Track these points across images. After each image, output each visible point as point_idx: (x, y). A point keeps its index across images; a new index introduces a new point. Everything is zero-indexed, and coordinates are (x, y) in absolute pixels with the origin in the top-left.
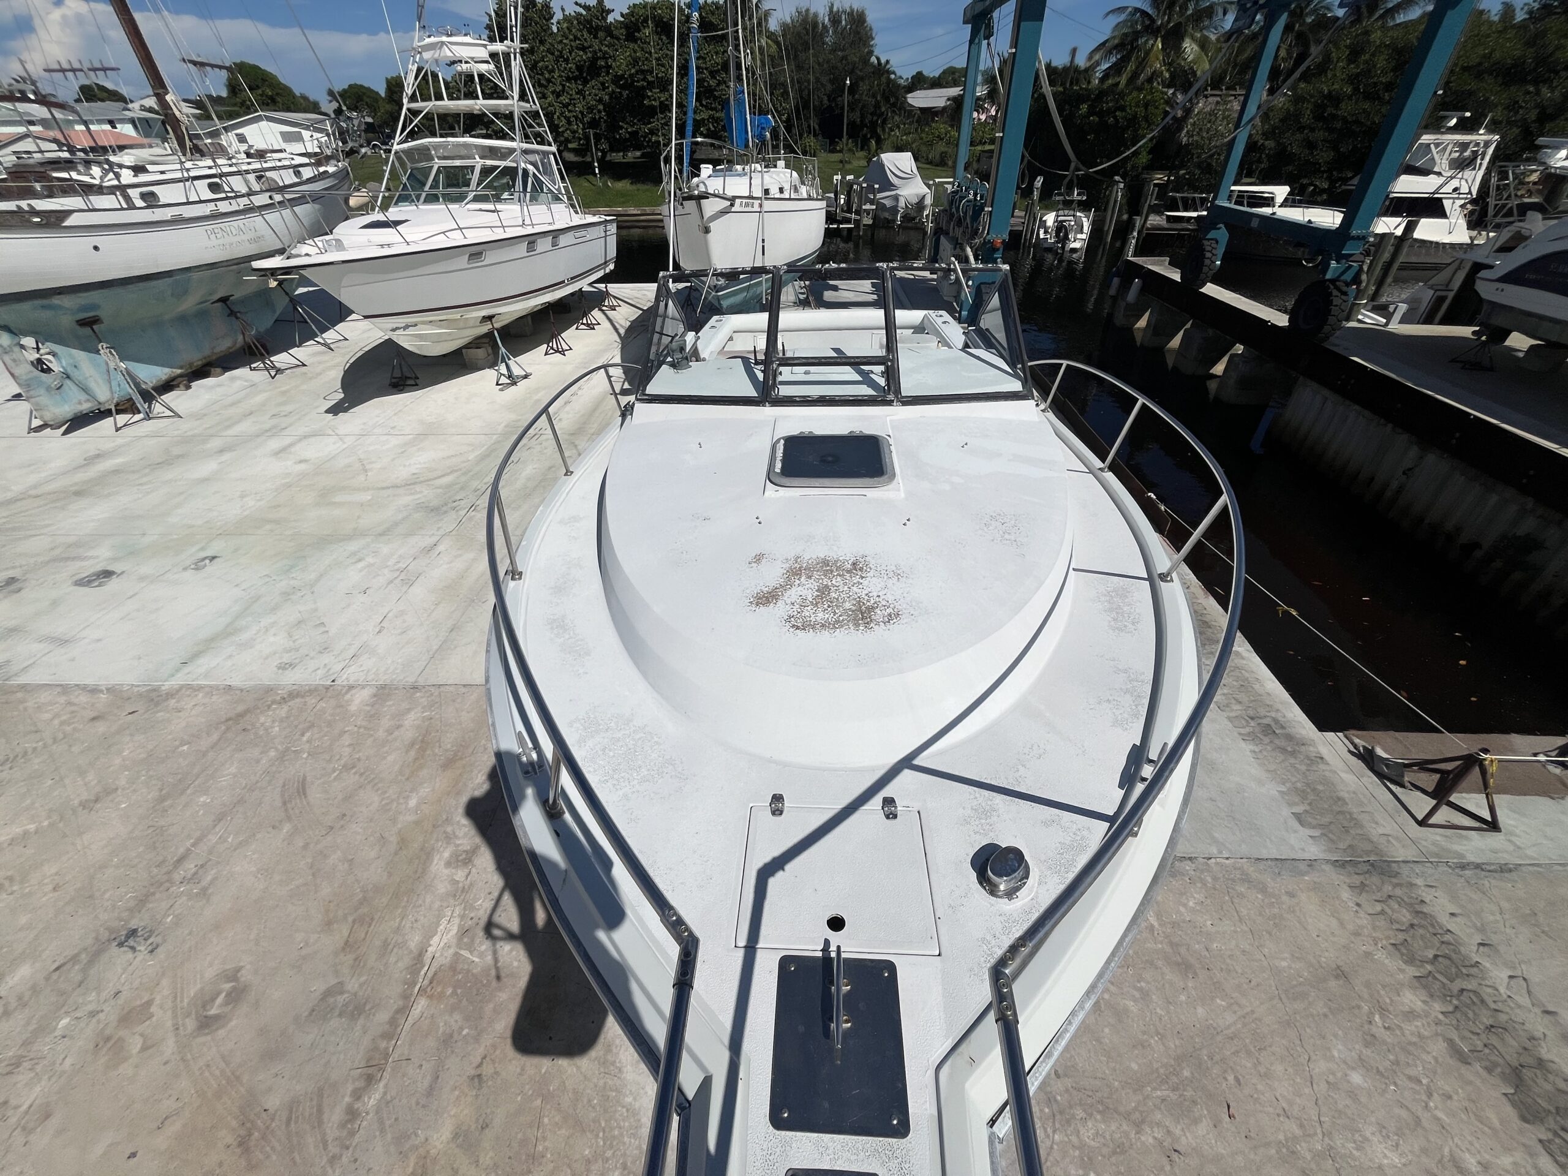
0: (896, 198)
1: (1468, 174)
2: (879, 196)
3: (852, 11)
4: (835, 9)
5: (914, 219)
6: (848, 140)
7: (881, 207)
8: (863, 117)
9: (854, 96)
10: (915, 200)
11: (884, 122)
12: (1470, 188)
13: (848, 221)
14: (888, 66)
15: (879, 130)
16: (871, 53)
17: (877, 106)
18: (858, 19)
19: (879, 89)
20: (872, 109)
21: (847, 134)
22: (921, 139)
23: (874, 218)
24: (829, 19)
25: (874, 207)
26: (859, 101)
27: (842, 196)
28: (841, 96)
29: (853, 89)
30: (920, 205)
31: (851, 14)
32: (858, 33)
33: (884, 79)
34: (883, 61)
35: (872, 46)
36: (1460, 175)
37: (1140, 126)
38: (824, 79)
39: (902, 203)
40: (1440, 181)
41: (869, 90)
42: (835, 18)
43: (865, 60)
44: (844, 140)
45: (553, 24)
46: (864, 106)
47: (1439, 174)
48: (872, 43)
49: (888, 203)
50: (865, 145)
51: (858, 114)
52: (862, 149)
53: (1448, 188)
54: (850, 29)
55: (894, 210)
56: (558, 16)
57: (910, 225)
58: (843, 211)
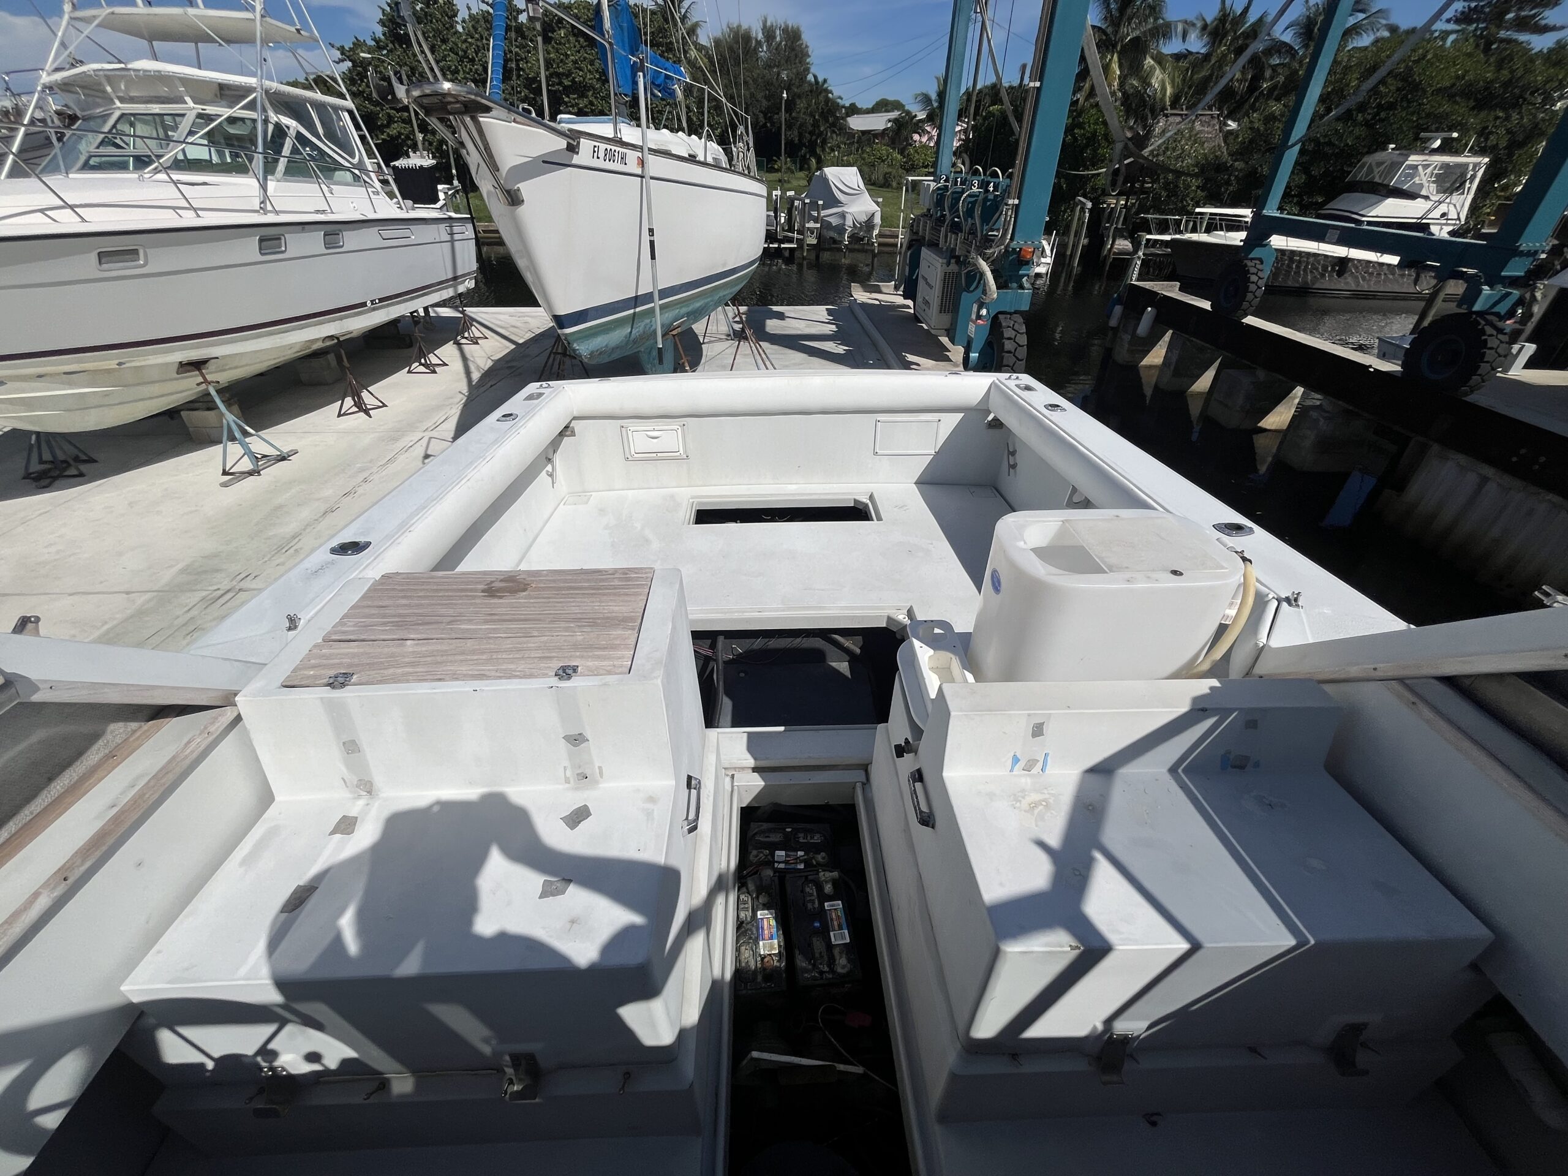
0: (843, 216)
1: (1456, 198)
2: (823, 213)
3: (787, 27)
4: (769, 24)
5: (862, 239)
6: (786, 159)
7: (827, 225)
8: (800, 135)
9: (790, 114)
10: (863, 218)
11: (824, 142)
12: (1458, 214)
13: (791, 240)
14: (825, 86)
15: (818, 150)
16: (807, 70)
17: (816, 125)
18: (793, 36)
19: (818, 108)
20: (811, 128)
21: (785, 153)
22: (864, 159)
23: (819, 238)
24: (763, 34)
25: (818, 225)
26: (796, 119)
27: (783, 215)
28: (778, 114)
29: (790, 105)
30: (869, 224)
31: (785, 30)
32: (793, 50)
33: (821, 98)
34: (820, 79)
35: (808, 64)
36: (1448, 200)
37: (1099, 145)
38: (760, 95)
39: (849, 222)
40: (1428, 205)
41: (807, 108)
42: (769, 33)
43: (802, 76)
44: (783, 158)
45: (457, 22)
46: (801, 125)
47: (1427, 198)
48: (808, 60)
49: (834, 221)
50: (803, 165)
51: (796, 133)
52: (801, 169)
53: (1437, 213)
54: (785, 45)
55: (841, 229)
56: (463, 14)
57: (856, 247)
58: (783, 230)
